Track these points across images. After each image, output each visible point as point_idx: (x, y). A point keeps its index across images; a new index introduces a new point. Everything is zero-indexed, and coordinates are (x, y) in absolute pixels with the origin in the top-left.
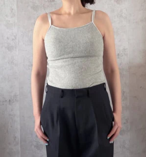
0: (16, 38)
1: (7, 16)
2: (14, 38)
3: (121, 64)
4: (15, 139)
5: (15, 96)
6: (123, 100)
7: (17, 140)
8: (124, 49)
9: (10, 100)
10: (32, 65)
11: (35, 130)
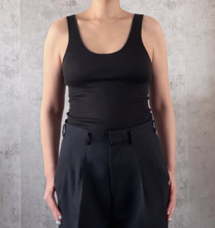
0: (18, 58)
1: (5, 25)
2: (15, 58)
3: (174, 98)
4: (13, 212)
5: (16, 145)
6: (179, 153)
7: (16, 213)
8: (180, 76)
9: (6, 152)
10: (41, 99)
11: (45, 197)
